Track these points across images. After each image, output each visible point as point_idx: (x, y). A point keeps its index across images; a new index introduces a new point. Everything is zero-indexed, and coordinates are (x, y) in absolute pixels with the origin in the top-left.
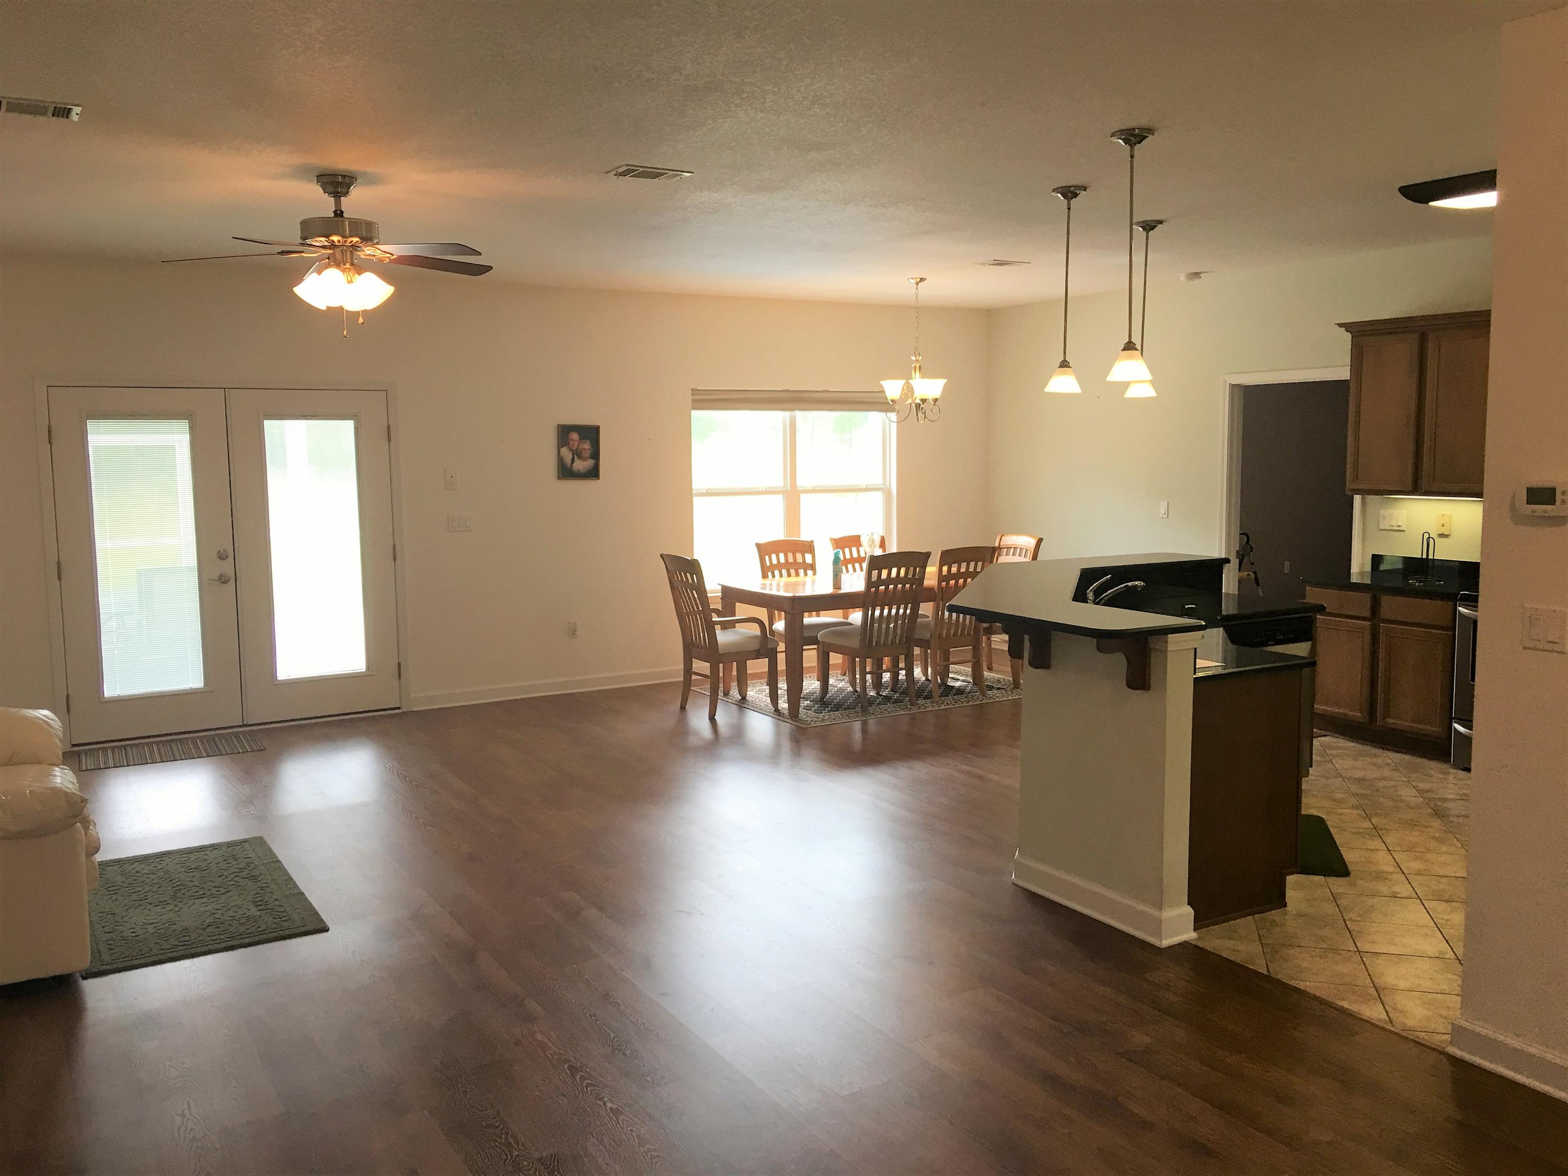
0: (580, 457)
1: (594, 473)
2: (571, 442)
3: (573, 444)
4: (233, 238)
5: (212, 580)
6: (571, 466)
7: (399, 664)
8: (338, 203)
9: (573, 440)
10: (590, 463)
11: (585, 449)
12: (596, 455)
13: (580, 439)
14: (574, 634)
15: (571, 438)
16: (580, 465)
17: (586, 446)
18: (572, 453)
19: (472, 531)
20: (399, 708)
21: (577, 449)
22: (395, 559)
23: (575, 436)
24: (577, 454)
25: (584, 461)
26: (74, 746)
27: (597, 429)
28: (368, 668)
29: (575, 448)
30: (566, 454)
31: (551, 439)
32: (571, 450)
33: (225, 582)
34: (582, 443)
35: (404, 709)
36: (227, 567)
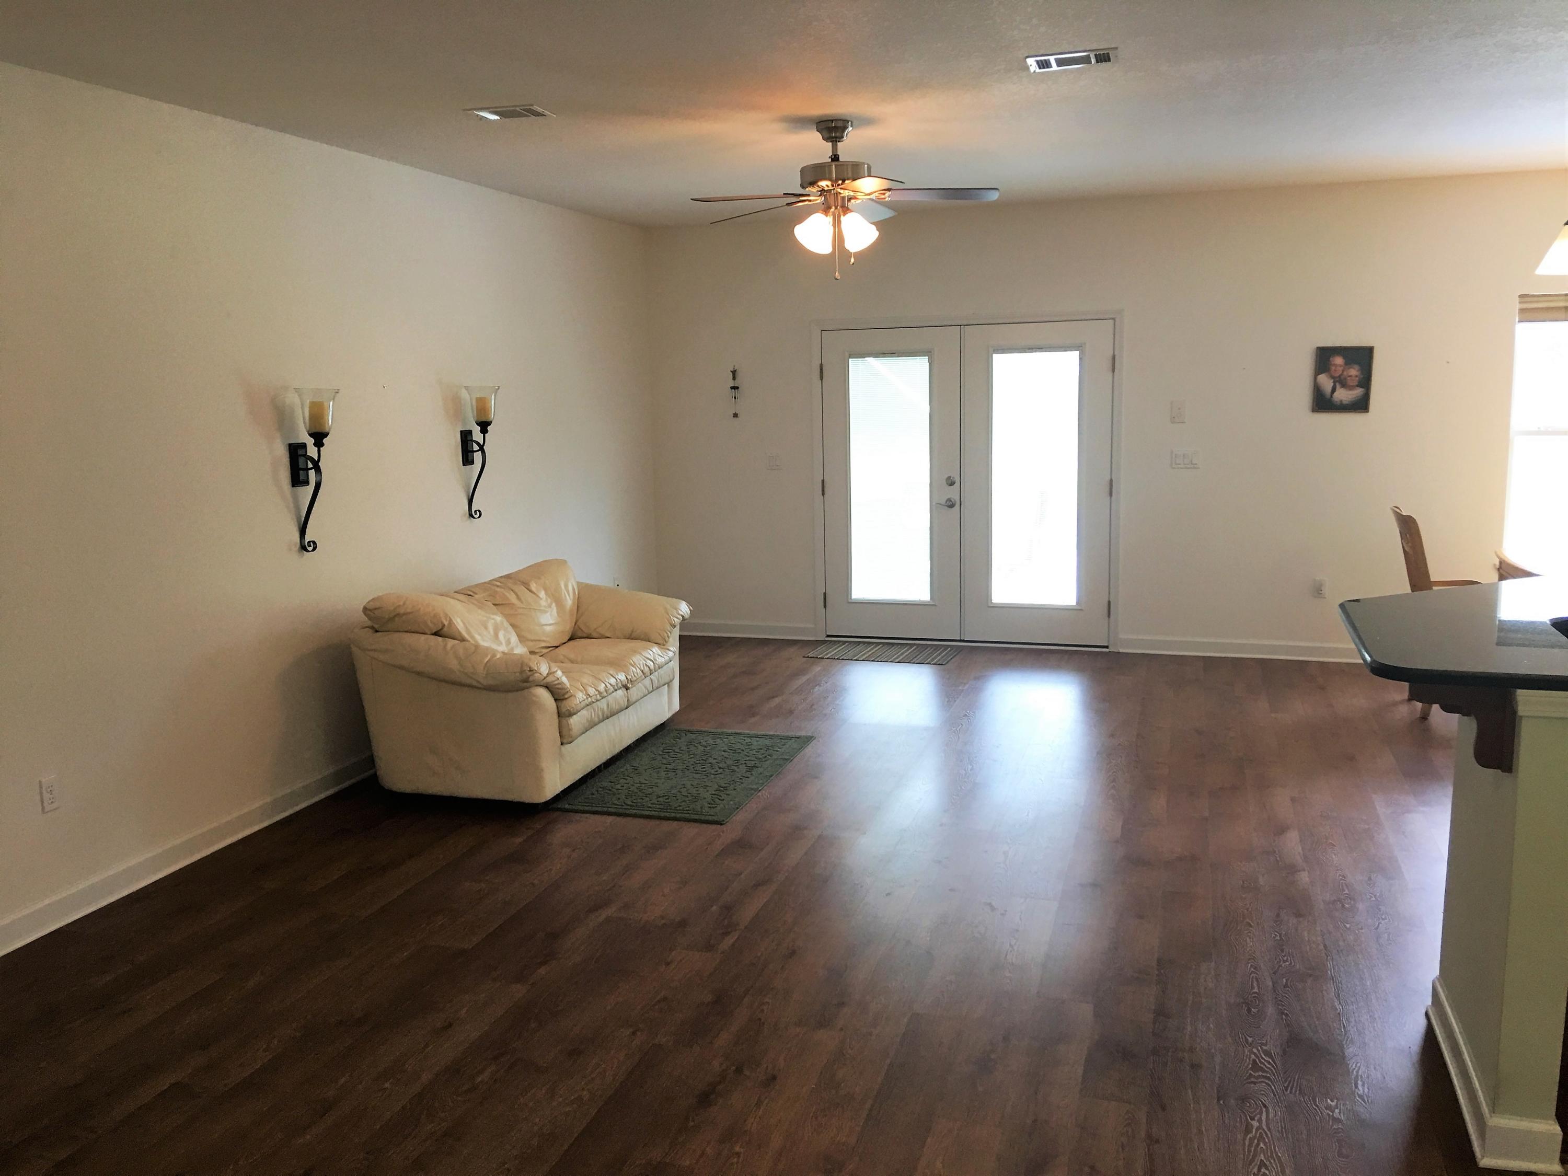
0: (1344, 385)
1: (1361, 405)
2: (1333, 368)
3: (1335, 371)
4: (692, 199)
5: (940, 504)
6: (1331, 396)
7: (1109, 603)
8: (834, 148)
9: (1336, 365)
10: (1359, 392)
11: (1350, 376)
12: (1366, 382)
13: (1346, 364)
14: (1321, 594)
15: (1333, 363)
16: (1343, 395)
17: (1354, 372)
18: (1332, 381)
19: (1198, 468)
20: (1107, 647)
21: (1340, 376)
22: (1111, 495)
23: (1339, 360)
24: (1341, 382)
25: (1350, 390)
26: (828, 636)
27: (1369, 351)
28: (1078, 603)
29: (1337, 375)
30: (1326, 382)
31: (1305, 364)
32: (1332, 377)
33: (952, 506)
34: (1349, 369)
35: (1111, 649)
36: (953, 493)
